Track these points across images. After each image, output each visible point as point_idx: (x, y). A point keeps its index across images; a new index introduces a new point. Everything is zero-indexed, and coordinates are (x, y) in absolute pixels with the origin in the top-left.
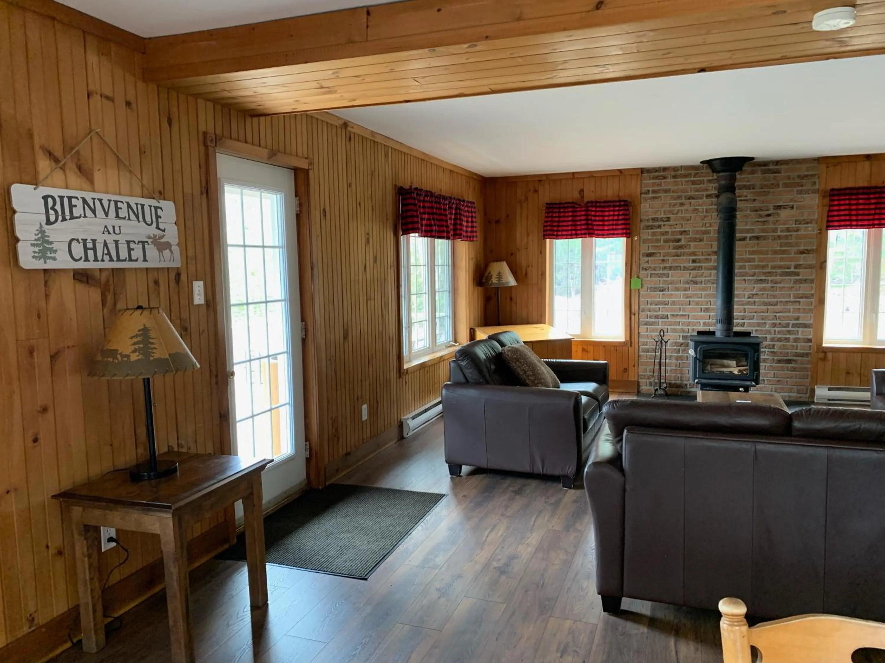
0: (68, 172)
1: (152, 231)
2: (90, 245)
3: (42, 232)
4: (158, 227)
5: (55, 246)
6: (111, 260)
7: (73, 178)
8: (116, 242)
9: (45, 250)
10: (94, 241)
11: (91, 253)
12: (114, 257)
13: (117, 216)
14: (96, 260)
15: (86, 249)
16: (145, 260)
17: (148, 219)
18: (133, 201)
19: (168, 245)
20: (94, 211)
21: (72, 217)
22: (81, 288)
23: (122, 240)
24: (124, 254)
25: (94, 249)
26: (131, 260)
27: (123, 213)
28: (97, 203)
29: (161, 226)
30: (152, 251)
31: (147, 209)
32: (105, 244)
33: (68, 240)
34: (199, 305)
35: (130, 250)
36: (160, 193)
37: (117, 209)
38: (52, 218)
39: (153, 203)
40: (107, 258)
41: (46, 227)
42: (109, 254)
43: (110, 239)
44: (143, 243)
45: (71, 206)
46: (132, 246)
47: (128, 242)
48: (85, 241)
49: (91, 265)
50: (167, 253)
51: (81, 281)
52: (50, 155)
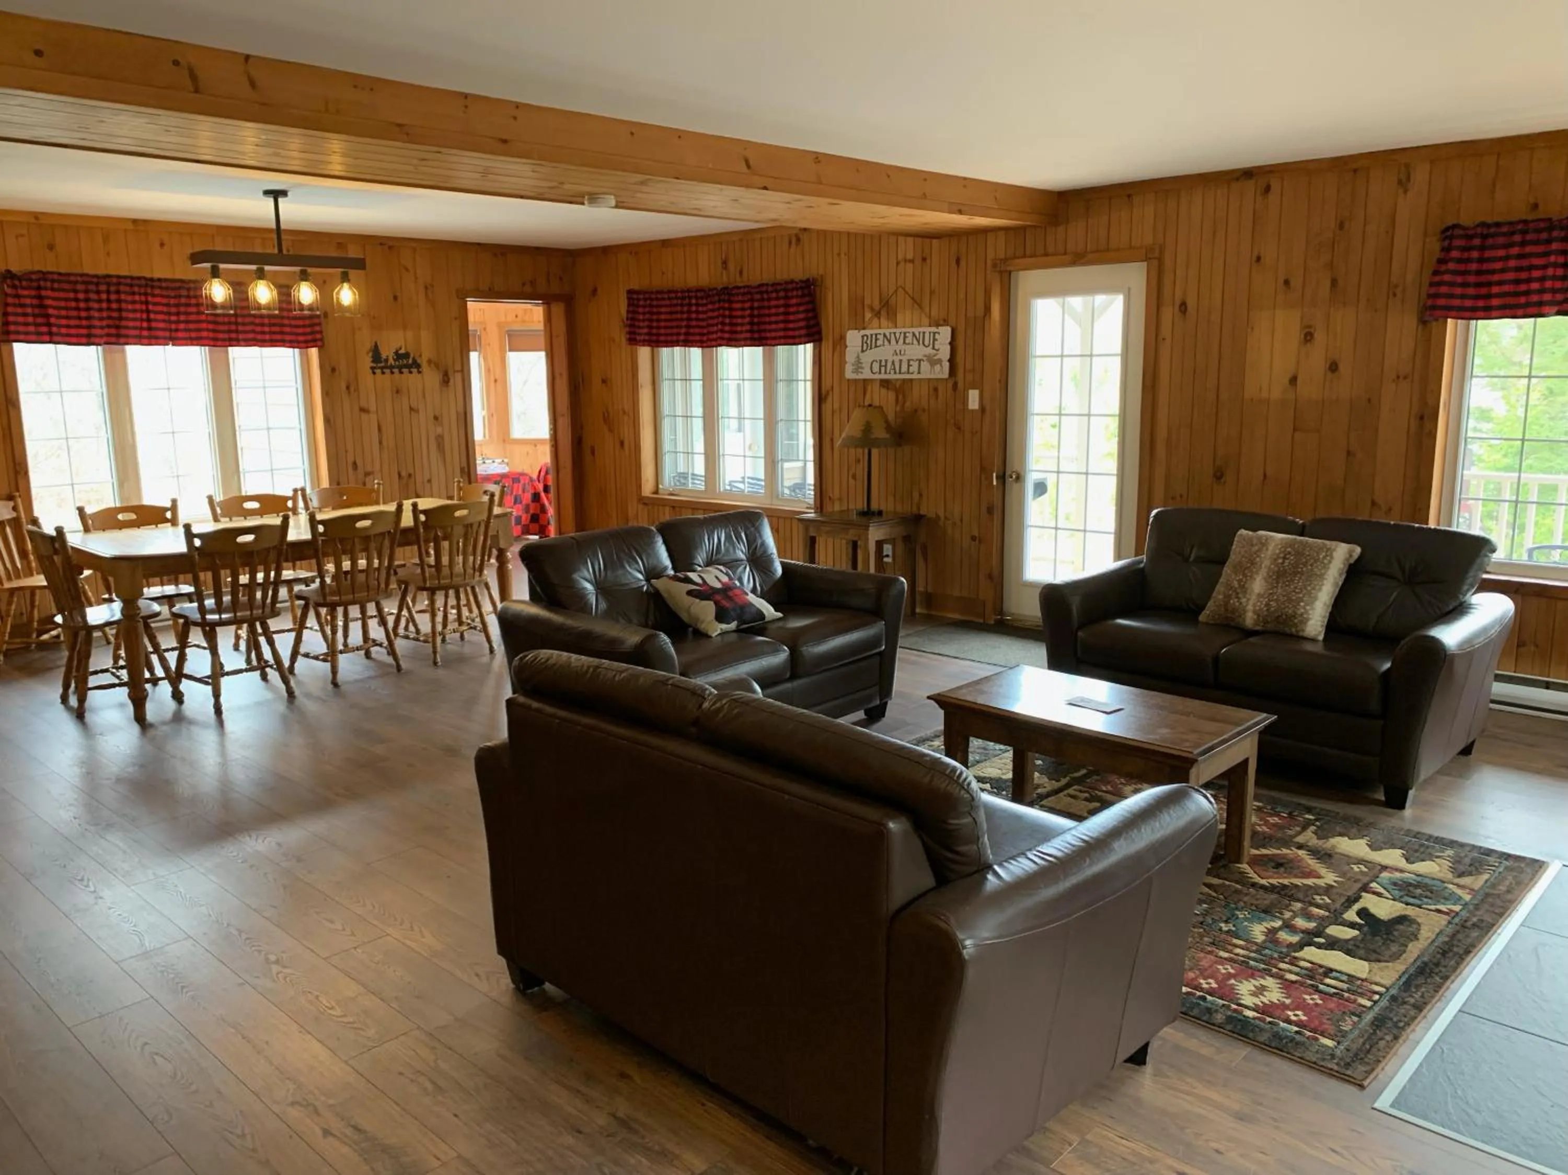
0: (882, 320)
1: (929, 351)
2: (883, 363)
3: (858, 357)
4: (933, 348)
5: (864, 365)
6: (895, 373)
7: (884, 322)
8: (901, 361)
9: (859, 368)
10: (886, 361)
11: (883, 369)
12: (898, 371)
13: (904, 342)
14: (886, 373)
15: (880, 366)
16: (919, 373)
17: (926, 343)
18: (916, 331)
19: (940, 361)
20: (889, 341)
21: (876, 346)
22: (884, 391)
23: (905, 359)
24: (904, 368)
25: (886, 366)
26: (908, 373)
27: (908, 341)
28: (893, 335)
29: (936, 347)
30: (925, 366)
31: (927, 336)
32: (893, 363)
33: (870, 361)
34: (973, 411)
35: (909, 366)
36: (945, 320)
37: (905, 337)
38: (865, 348)
39: (933, 329)
40: (892, 372)
41: (861, 354)
42: (894, 369)
43: (897, 359)
44: (920, 361)
45: (876, 340)
46: (911, 363)
47: (909, 361)
48: (881, 361)
49: (892, 376)
50: (938, 367)
51: (884, 387)
52: (872, 309)
